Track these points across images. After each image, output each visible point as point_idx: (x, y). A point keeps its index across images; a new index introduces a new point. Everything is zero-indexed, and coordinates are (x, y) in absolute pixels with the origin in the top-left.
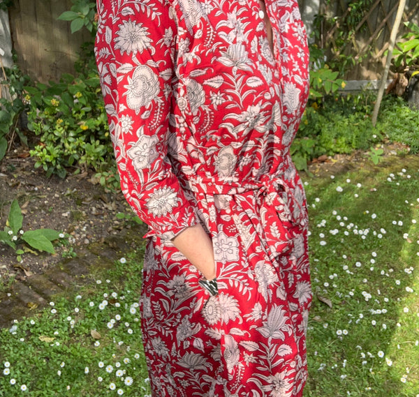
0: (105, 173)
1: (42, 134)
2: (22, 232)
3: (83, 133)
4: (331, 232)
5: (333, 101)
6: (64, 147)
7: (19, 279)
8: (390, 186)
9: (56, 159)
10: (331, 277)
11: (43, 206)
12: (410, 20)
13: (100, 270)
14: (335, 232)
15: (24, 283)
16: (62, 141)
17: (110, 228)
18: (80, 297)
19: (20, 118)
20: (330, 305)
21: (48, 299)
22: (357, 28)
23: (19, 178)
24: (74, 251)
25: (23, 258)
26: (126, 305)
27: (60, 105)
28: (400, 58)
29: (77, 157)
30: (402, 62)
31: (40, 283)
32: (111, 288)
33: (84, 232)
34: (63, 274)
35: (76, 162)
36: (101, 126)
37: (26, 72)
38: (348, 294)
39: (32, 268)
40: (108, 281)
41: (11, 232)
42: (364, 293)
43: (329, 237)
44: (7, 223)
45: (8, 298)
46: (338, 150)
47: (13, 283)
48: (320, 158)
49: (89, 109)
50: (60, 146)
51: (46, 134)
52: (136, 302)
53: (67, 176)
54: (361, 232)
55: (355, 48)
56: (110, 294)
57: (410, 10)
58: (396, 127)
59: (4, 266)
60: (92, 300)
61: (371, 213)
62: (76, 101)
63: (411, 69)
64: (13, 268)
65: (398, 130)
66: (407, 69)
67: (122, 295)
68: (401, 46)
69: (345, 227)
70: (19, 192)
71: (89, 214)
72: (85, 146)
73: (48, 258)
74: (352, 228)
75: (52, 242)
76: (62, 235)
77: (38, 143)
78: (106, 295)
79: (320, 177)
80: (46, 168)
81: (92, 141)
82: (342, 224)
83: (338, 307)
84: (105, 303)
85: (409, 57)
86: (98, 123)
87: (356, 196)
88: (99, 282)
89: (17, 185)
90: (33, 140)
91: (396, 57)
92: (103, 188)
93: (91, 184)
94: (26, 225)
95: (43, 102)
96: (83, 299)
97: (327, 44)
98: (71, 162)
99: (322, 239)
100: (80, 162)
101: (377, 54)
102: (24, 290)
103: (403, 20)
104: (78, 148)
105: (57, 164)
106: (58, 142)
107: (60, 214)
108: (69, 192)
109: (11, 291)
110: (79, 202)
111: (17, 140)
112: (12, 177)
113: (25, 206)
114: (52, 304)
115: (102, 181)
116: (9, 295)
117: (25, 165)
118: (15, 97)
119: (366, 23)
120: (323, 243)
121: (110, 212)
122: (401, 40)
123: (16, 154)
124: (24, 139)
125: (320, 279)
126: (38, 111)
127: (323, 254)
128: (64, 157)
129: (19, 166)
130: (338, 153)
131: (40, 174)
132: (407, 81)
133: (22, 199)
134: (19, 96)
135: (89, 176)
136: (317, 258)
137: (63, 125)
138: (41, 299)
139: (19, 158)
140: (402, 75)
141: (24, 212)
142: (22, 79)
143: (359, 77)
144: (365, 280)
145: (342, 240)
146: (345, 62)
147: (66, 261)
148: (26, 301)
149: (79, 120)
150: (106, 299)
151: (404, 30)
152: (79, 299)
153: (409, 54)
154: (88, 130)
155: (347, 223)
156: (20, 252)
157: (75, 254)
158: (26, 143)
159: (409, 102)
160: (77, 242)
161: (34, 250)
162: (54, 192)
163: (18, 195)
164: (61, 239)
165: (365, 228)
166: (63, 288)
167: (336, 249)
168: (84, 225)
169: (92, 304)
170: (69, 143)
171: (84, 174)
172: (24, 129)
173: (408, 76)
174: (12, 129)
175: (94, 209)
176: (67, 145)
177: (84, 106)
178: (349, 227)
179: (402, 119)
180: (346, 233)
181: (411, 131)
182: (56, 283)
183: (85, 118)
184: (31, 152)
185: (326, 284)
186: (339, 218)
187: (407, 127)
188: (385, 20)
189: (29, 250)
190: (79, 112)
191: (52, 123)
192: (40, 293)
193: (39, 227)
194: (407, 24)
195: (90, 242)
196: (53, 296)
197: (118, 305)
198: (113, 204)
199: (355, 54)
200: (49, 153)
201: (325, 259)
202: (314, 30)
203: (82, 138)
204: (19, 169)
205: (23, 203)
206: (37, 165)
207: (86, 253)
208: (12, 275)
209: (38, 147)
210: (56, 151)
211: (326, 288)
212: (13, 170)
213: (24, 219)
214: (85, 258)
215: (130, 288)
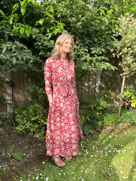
0: (38, 134)
1: (20, 122)
2: (12, 154)
3: (32, 121)
4: (109, 151)
5: (106, 110)
6: (26, 126)
7: (11, 170)
8: (126, 136)
9: (23, 130)
10: (110, 166)
11: (19, 145)
12: (126, 86)
13: (36, 166)
14: (110, 151)
15: (12, 171)
16: (26, 124)
17: (40, 152)
18: (30, 175)
19: (14, 117)
20: (110, 176)
21: (20, 176)
22: (111, 89)
23: (12, 136)
24: (28, 160)
25: (12, 163)
26: (45, 178)
27: (26, 113)
28: (125, 97)
29: (30, 129)
30: (125, 98)
31: (17, 171)
32: (40, 172)
33: (31, 153)
34: (25, 168)
35: (30, 131)
36: (38, 119)
37: (16, 104)
38: (116, 172)
39: (15, 166)
40: (39, 170)
41: (9, 154)
42: (121, 171)
43: (108, 153)
44: (8, 151)
45: (7, 176)
46: (109, 125)
47: (9, 171)
48: (104, 127)
49: (34, 114)
50: (25, 126)
51: (21, 122)
52: (48, 177)
53: (27, 135)
54: (118, 151)
55: (111, 95)
56: (40, 174)
57: (126, 84)
58: (126, 117)
59: (6, 165)
60: (34, 176)
61: (121, 145)
62: (30, 112)
63: (128, 100)
64: (9, 166)
65: (126, 118)
66: (127, 100)
67: (43, 175)
68: (124, 94)
69: (113, 150)
70: (12, 141)
71: (33, 147)
72: (32, 125)
73: (20, 162)
74: (115, 150)
75: (21, 157)
76: (25, 155)
77: (19, 125)
78: (38, 175)
79: (104, 133)
80: (20, 133)
81: (35, 124)
82: (112, 148)
83: (113, 176)
84: (38, 177)
85: (127, 97)
86: (37, 118)
87: (116, 139)
88: (36, 170)
89: (11, 138)
90: (17, 124)
91: (123, 97)
92: (37, 138)
93: (34, 137)
94: (14, 152)
95: (21, 112)
96: (31, 176)
97: (103, 94)
98: (28, 130)
99: (106, 154)
100: (31, 131)
101: (118, 97)
102: (12, 173)
103: (124, 86)
104: (30, 126)
105: (24, 131)
106: (25, 124)
107: (24, 147)
108: (27, 140)
109: (8, 174)
110: (30, 143)
111: (12, 124)
112: (10, 136)
113: (13, 145)
114: (21, 178)
115: (37, 136)
116: (7, 175)
117: (14, 132)
118: (12, 111)
119: (114, 87)
120: (107, 155)
121: (39, 146)
122: (124, 92)
123: (12, 129)
124: (14, 124)
125: (107, 167)
126: (19, 115)
127: (107, 159)
128: (26, 129)
129: (12, 132)
130: (109, 126)
131: (19, 135)
132: (127, 104)
133: (13, 143)
134: (13, 111)
135: (34, 135)
136: (105, 160)
137: (26, 119)
138: (17, 176)
139: (13, 130)
140: (126, 102)
141: (13, 147)
142: (15, 106)
143: (113, 103)
144: (121, 167)
145: (113, 154)
146: (109, 99)
147: (26, 163)
148: (13, 177)
149: (31, 118)
150: (38, 176)
151: (125, 90)
152: (29, 176)
153: (127, 96)
154: (34, 120)
155: (114, 148)
156: (12, 160)
157: (28, 161)
158: (15, 125)
159: (129, 110)
160: (29, 157)
161: (16, 160)
162: (22, 140)
163: (12, 142)
164: (24, 156)
165: (119, 150)
166: (24, 172)
167: (111, 157)
168: (31, 151)
169: (34, 178)
170: (28, 125)
171: (32, 134)
172: (14, 121)
173: (128, 102)
174: (11, 121)
175: (35, 145)
176: (27, 125)
177: (33, 113)
178: (114, 149)
179: (127, 115)
180: (114, 152)
181: (130, 119)
182: (22, 171)
183: (33, 117)
184: (16, 128)
185: (109, 169)
186: (111, 147)
187: (129, 117)
188: (119, 87)
189: (14, 160)
190: (31, 115)
191: (23, 119)
192: (17, 174)
193: (17, 152)
194: (125, 88)
195: (33, 156)
196: (21, 175)
197: (42, 178)
198: (41, 144)
199: (112, 96)
200: (21, 128)
201: (108, 161)
202: (99, 90)
203: (32, 123)
204: (12, 133)
205: (13, 144)
206: (18, 132)
207: (32, 160)
208: (8, 168)
209: (18, 126)
210: (24, 127)
211: (108, 170)
212: (10, 134)
213: (13, 149)
214: (32, 162)
215: (46, 172)
